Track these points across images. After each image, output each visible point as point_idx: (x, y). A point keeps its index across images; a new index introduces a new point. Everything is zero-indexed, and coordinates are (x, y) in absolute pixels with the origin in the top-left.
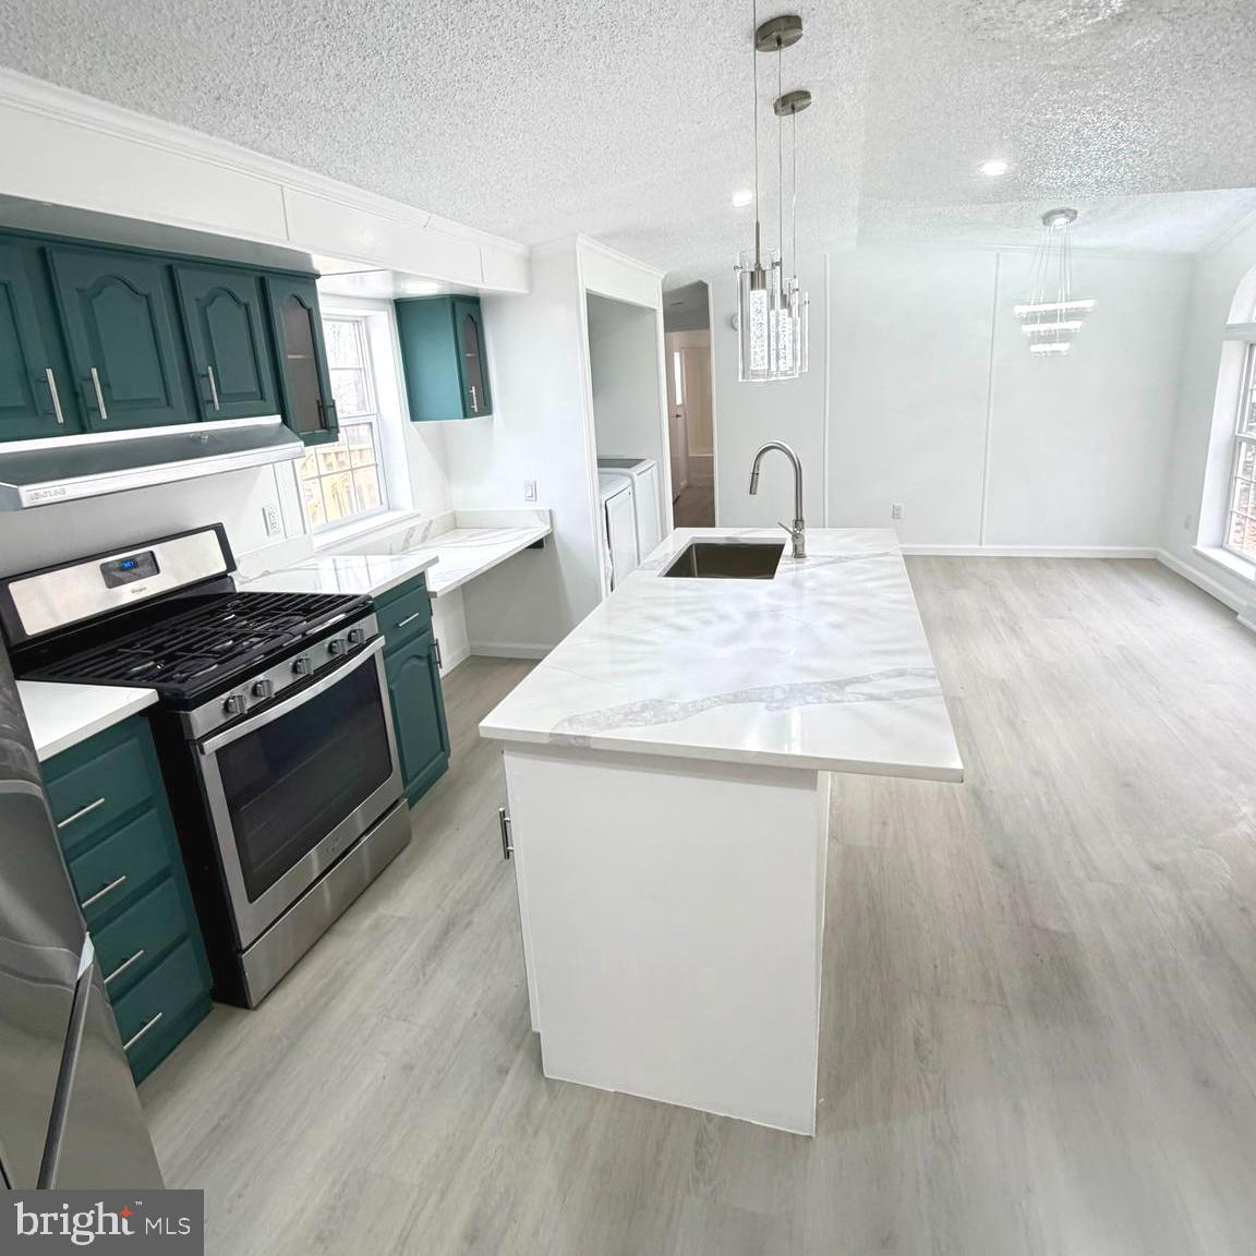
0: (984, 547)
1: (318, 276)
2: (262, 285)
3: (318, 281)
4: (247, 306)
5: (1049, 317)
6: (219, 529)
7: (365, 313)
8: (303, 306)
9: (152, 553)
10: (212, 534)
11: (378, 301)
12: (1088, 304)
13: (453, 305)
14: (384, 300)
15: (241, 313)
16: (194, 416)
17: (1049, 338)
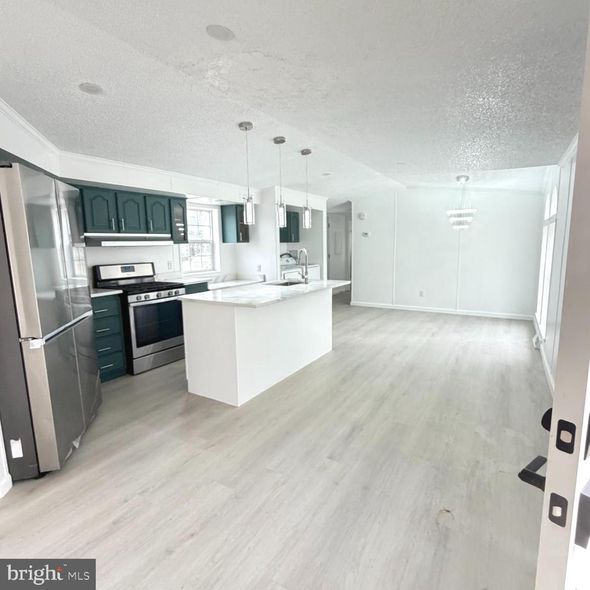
0: (458, 310)
1: (187, 198)
2: (170, 201)
3: (187, 200)
4: (164, 206)
5: (460, 216)
6: (152, 264)
7: (211, 209)
8: (181, 206)
9: (133, 267)
10: (150, 265)
11: (215, 206)
12: (474, 211)
13: (236, 208)
14: (217, 206)
15: (162, 208)
16: (146, 231)
17: (460, 223)
